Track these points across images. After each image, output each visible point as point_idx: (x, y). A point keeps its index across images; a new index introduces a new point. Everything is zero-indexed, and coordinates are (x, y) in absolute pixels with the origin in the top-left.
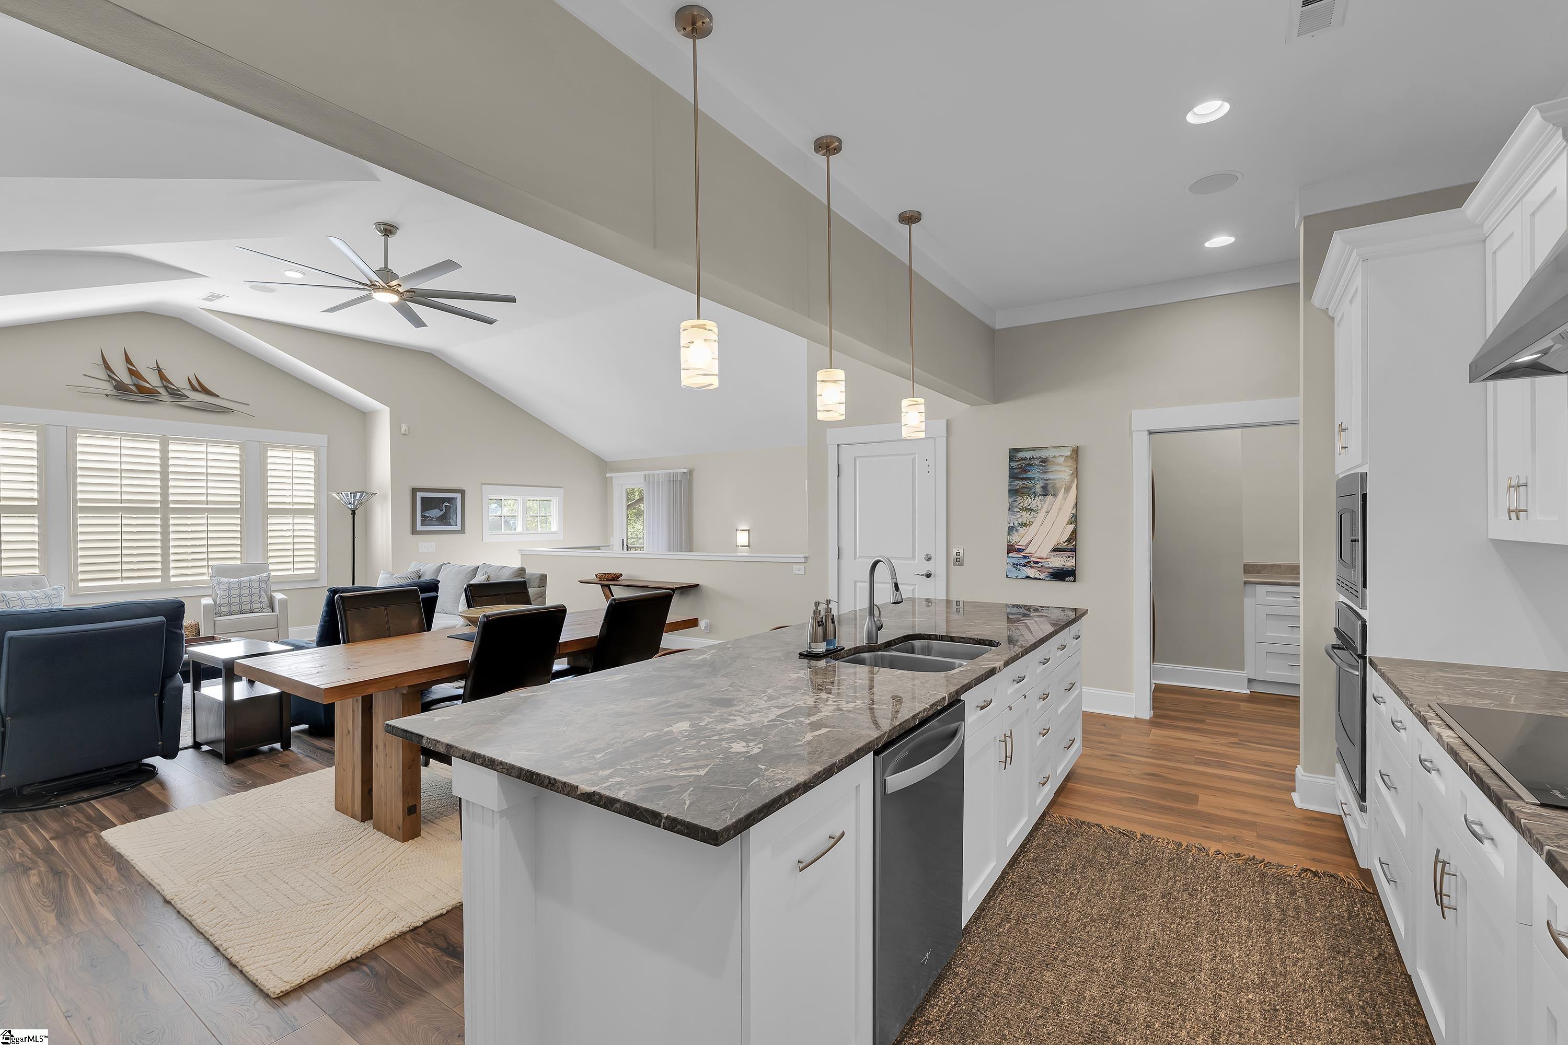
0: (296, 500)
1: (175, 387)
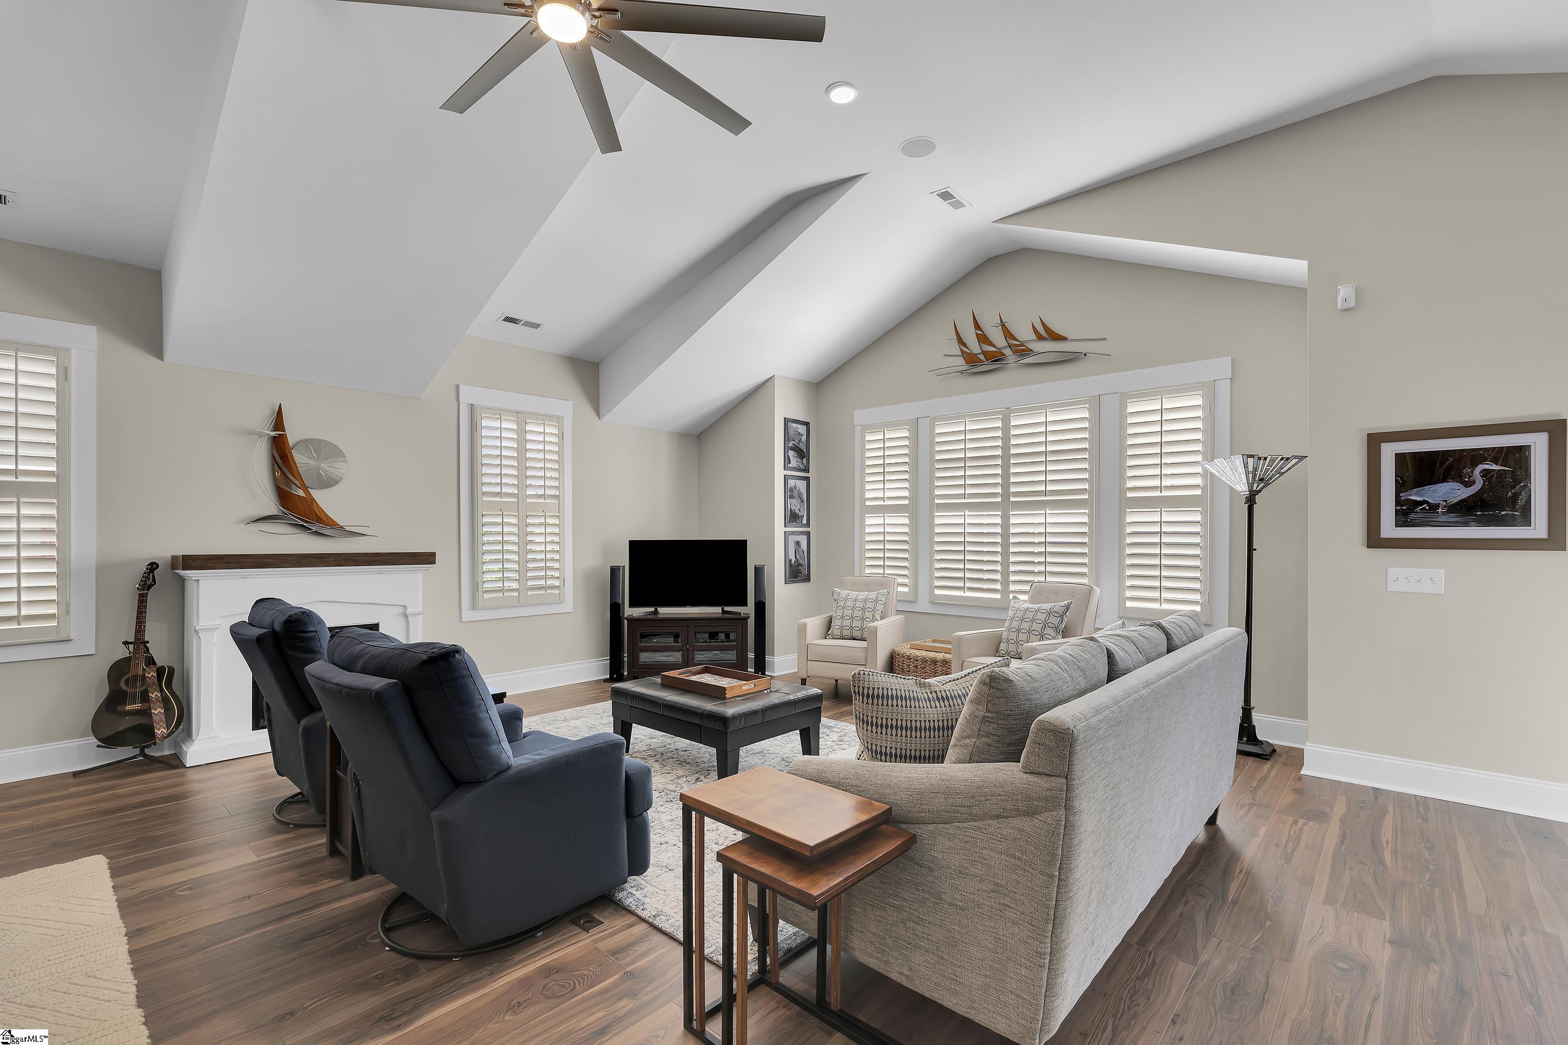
0: (1167, 482)
1: (1019, 341)
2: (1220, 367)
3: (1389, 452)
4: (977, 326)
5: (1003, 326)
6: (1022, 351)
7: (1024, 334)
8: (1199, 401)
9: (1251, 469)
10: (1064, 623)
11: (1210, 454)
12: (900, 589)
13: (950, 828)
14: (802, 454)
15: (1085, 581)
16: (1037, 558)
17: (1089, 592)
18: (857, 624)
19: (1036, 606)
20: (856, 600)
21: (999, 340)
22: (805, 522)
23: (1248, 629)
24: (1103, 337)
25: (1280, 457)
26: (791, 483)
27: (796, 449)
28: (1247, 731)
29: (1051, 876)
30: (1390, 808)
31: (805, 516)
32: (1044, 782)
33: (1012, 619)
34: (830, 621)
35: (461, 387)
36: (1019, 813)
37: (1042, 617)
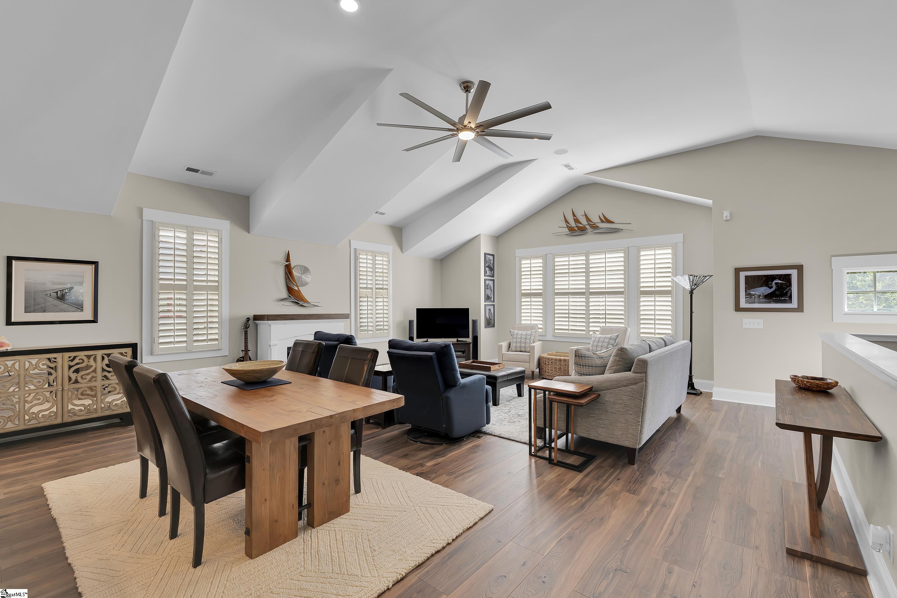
0: (657, 284)
1: (593, 223)
2: (679, 238)
3: (743, 275)
4: (574, 215)
5: (586, 215)
6: (594, 227)
7: (595, 219)
8: (670, 251)
9: (691, 280)
10: (616, 343)
11: (675, 274)
12: (540, 330)
13: (611, 391)
14: (492, 269)
15: (623, 325)
16: (601, 316)
17: (626, 330)
18: (523, 345)
19: (604, 336)
20: (522, 335)
21: (584, 221)
22: (492, 300)
23: (691, 340)
24: (630, 223)
25: (703, 276)
26: (487, 282)
27: (489, 267)
28: (691, 385)
29: (642, 400)
30: (744, 408)
31: (493, 297)
32: (639, 375)
33: (594, 341)
34: (510, 344)
35: (352, 241)
36: (632, 384)
37: (607, 340)
